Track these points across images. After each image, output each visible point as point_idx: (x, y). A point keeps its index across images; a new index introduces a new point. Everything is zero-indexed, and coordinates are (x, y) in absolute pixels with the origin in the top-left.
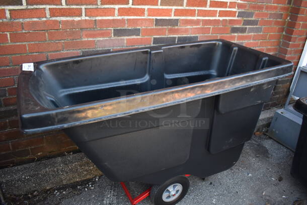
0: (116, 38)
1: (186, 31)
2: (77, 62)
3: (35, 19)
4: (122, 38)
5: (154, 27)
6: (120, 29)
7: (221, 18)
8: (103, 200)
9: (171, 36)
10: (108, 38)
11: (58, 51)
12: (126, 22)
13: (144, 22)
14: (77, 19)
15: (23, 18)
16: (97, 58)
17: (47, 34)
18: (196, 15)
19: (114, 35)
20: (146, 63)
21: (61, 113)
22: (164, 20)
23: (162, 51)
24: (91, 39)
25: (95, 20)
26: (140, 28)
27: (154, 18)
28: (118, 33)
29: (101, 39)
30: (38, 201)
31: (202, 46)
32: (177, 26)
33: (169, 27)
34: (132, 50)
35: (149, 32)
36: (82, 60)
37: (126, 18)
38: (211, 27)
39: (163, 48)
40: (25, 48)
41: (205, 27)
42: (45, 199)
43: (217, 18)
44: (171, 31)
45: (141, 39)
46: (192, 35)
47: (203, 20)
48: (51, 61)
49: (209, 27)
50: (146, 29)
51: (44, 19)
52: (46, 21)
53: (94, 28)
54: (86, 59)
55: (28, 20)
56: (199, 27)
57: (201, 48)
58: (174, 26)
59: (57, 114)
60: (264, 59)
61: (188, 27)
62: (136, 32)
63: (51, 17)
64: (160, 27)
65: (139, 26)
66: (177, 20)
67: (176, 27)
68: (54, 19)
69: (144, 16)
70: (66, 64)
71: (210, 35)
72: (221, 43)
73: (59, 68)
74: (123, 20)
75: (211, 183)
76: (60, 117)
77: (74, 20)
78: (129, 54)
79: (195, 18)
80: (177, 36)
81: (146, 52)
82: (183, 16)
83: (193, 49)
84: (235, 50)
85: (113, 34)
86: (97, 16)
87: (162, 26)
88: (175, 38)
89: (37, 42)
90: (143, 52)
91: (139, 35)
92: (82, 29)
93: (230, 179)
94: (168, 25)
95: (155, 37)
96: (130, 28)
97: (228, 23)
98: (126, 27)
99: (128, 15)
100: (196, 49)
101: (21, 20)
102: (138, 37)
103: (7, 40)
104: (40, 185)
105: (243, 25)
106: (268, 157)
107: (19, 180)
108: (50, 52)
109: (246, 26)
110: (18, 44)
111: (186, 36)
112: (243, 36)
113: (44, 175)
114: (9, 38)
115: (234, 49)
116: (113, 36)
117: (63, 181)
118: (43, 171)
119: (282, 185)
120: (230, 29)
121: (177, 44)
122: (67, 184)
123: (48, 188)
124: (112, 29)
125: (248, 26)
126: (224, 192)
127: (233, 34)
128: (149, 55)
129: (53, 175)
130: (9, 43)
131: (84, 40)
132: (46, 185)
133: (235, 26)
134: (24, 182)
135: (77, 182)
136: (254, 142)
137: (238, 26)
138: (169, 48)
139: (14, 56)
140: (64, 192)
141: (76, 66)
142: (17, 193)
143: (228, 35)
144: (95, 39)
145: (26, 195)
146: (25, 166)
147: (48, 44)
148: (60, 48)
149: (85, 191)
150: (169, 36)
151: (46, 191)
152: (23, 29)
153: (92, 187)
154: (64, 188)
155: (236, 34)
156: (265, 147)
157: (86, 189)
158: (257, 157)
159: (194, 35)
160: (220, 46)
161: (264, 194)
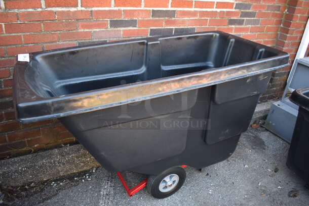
0: (113, 29)
1: (183, 22)
2: (73, 53)
3: (30, 10)
4: (118, 29)
5: (151, 18)
6: (116, 20)
7: (219, 10)
8: (100, 191)
9: (168, 27)
10: (104, 30)
11: (53, 42)
12: (123, 13)
13: (140, 13)
14: (73, 9)
15: (18, 8)
16: (94, 49)
17: (42, 25)
18: (194, 6)
19: (111, 26)
20: (143, 54)
21: (57, 102)
22: (161, 11)
23: (159, 42)
24: (87, 30)
25: (92, 11)
26: (137, 19)
27: (151, 9)
28: (115, 24)
29: (98, 30)
30: (35, 193)
31: (199, 38)
32: (174, 17)
33: (166, 18)
34: (129, 41)
35: (145, 23)
36: (78, 51)
37: (122, 8)
38: (209, 18)
39: (160, 39)
40: (20, 39)
41: (203, 18)
42: (42, 190)
43: (215, 10)
44: (168, 22)
45: (138, 30)
46: (189, 27)
47: (200, 11)
48: (47, 51)
49: (206, 18)
50: (143, 20)
51: (40, 10)
52: (41, 12)
53: (90, 19)
54: (83, 50)
55: (23, 10)
56: (196, 18)
57: (197, 39)
58: (171, 17)
59: (53, 103)
60: (261, 50)
61: (185, 18)
62: (133, 23)
63: (46, 8)
64: (157, 18)
65: (136, 17)
66: (174, 11)
67: (173, 19)
68: (49, 9)
69: (141, 7)
70: (62, 54)
71: (207, 26)
72: (218, 35)
73: (55, 58)
74: (120, 11)
75: (208, 174)
76: (56, 106)
77: (69, 11)
78: (126, 45)
79: (193, 9)
80: (174, 28)
81: (143, 43)
82: (180, 7)
83: (190, 40)
84: (232, 42)
85: (109, 25)
86: (93, 7)
87: (159, 17)
88: (172, 29)
89: (32, 33)
90: (140, 43)
91: (136, 27)
92: (77, 20)
93: (226, 171)
94: (166, 16)
95: (152, 28)
96: (127, 19)
97: (225, 15)
98: (122, 18)
99: (125, 6)
100: (193, 40)
101: (16, 11)
102: (135, 28)
103: (3, 31)
104: (36, 176)
105: (241, 17)
106: (264, 149)
107: (16, 171)
108: (46, 43)
109: (243, 18)
110: (14, 34)
111: (183, 27)
112: (241, 28)
113: (41, 166)
114: (4, 29)
115: (231, 40)
116: (109, 27)
117: (60, 173)
118: (40, 163)
119: (278, 176)
120: (227, 21)
121: (173, 36)
122: (64, 176)
123: (45, 179)
124: (109, 20)
125: (245, 18)
126: (220, 182)
127: (230, 26)
128: (145, 46)
129: (50, 167)
130: (5, 34)
131: (80, 31)
132: (43, 176)
133: (232, 18)
134: (21, 173)
135: (74, 173)
136: (250, 134)
137: (236, 18)
138: (165, 40)
139: (9, 47)
140: (61, 184)
141: (72, 56)
142: (13, 185)
143: (225, 27)
144: (91, 30)
145: (23, 186)
146: (22, 157)
147: (44, 34)
148: (56, 39)
149: (82, 183)
150: (166, 28)
151: (43, 183)
152: (18, 19)
153: (89, 178)
154: (61, 179)
155: (233, 26)
156: (262, 139)
157: (83, 181)
158: (254, 149)
159: (191, 27)
160: (217, 37)
161: (259, 184)
